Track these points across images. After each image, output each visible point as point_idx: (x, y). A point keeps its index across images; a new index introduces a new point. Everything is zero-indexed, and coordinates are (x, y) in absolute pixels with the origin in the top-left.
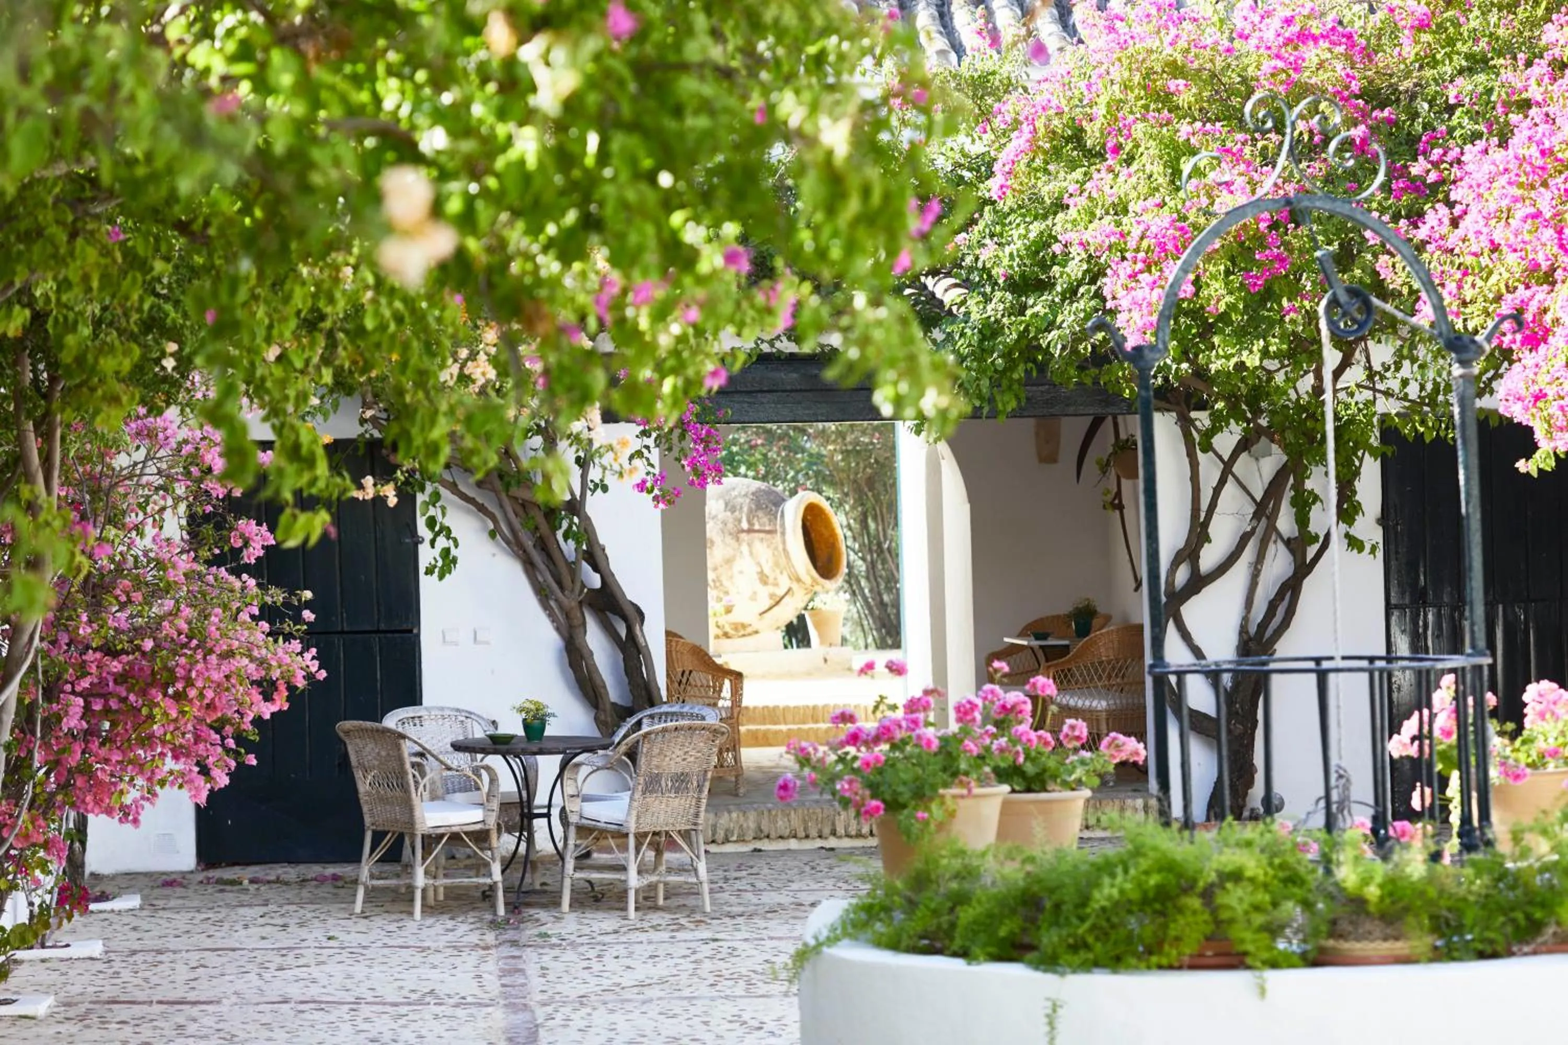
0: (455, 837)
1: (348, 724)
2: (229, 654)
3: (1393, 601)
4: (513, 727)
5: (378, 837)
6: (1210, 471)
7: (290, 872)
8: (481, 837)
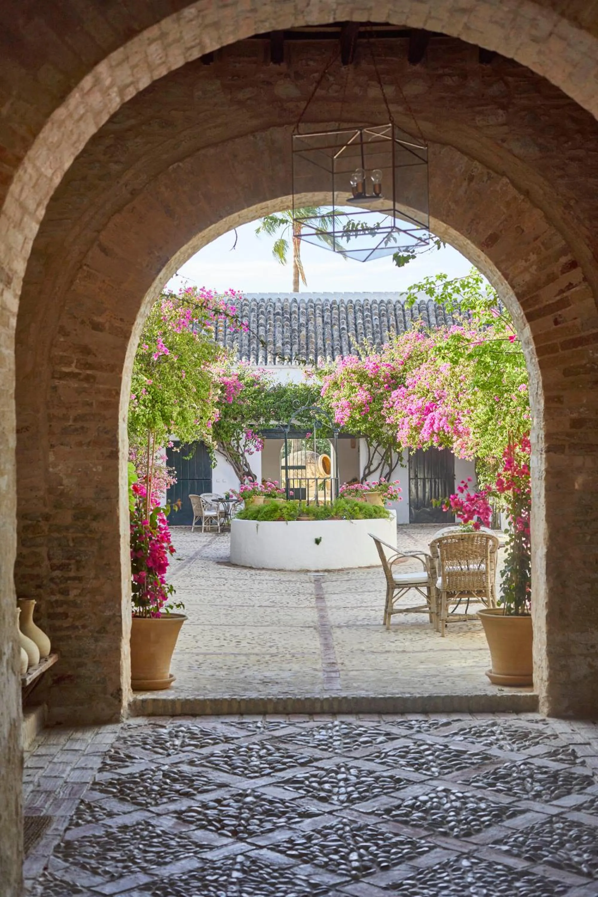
0: (211, 517)
1: (190, 495)
2: (159, 478)
3: (411, 477)
4: (223, 496)
5: (196, 517)
6: (372, 449)
7: (183, 526)
8: (216, 517)
